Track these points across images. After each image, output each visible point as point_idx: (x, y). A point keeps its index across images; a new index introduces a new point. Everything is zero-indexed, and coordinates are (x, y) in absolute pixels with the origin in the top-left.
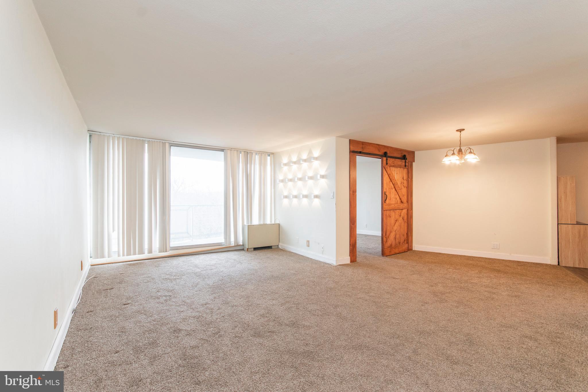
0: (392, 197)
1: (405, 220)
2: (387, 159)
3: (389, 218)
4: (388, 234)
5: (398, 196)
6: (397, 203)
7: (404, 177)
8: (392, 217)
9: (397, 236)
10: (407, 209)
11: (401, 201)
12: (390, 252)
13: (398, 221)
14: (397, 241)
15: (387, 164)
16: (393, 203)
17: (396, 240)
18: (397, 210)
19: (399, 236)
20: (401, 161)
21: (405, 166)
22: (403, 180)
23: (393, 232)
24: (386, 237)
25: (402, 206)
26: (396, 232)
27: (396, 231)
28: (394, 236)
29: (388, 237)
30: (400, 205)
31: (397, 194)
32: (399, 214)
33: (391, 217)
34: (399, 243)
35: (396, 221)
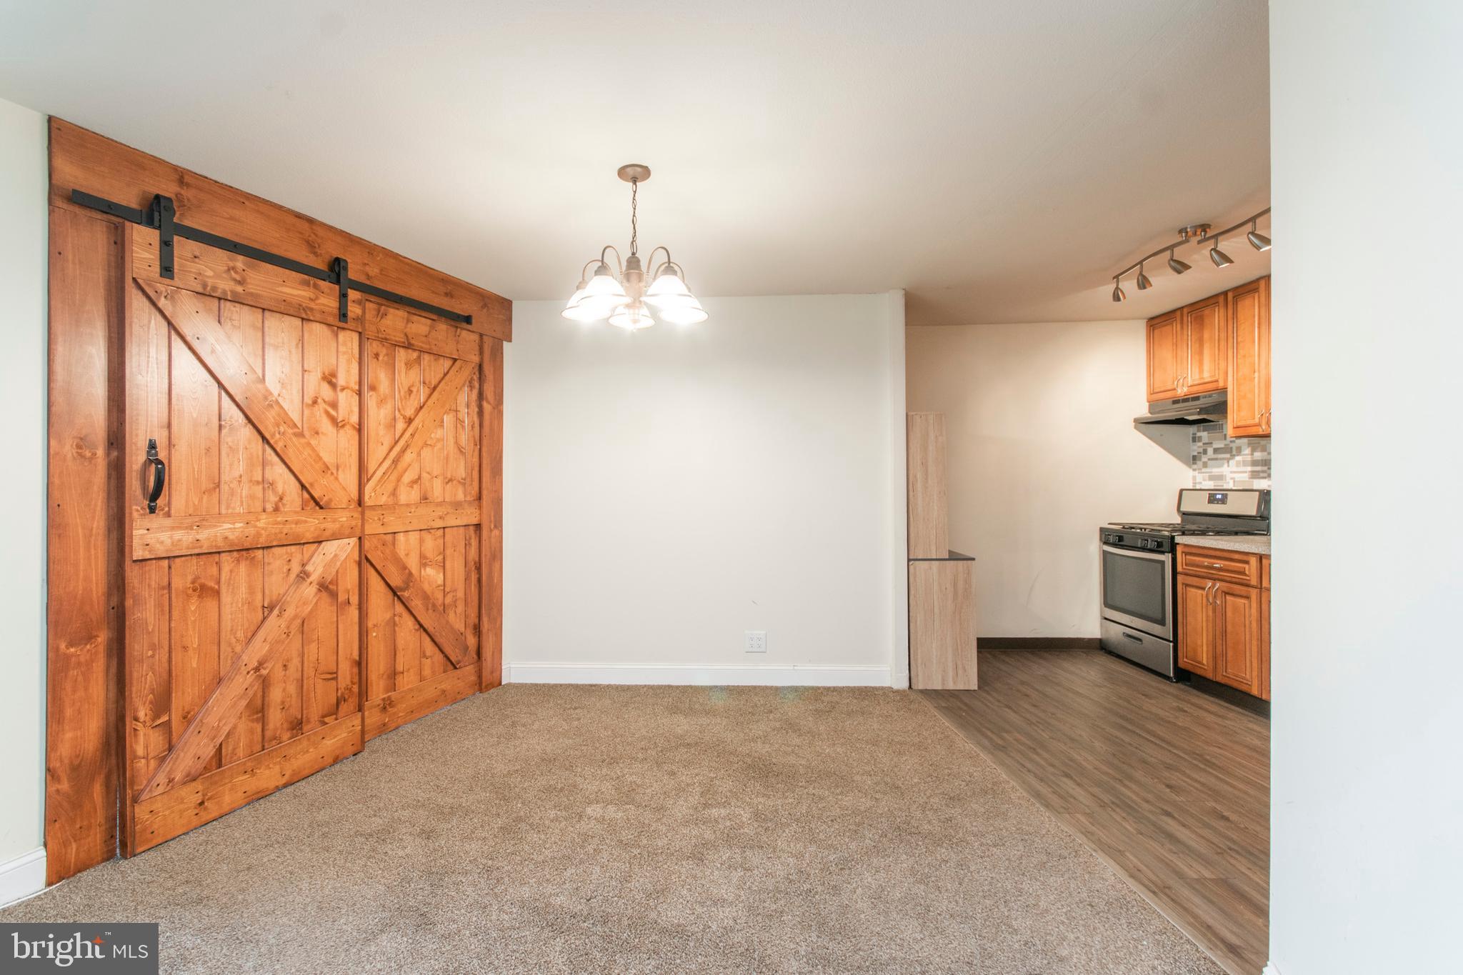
0: (225, 477)
1: (342, 597)
2: (166, 244)
3: (194, 600)
4: (182, 698)
5: (280, 469)
6: (276, 509)
7: (334, 375)
8: (226, 598)
9: (276, 695)
10: (354, 541)
11: (312, 497)
12: (202, 803)
13: (282, 611)
14: (276, 718)
15: (167, 270)
16: (240, 510)
17: (263, 721)
18: (277, 551)
19: (292, 689)
20: (307, 284)
21: (343, 316)
22: (325, 386)
23: (239, 679)
24: (168, 724)
25: (312, 523)
26: (264, 672)
27: (257, 669)
28: (244, 703)
29: (187, 719)
30: (297, 523)
31: (276, 459)
32: (296, 568)
33: (217, 593)
34: (297, 726)
35: (271, 608)
